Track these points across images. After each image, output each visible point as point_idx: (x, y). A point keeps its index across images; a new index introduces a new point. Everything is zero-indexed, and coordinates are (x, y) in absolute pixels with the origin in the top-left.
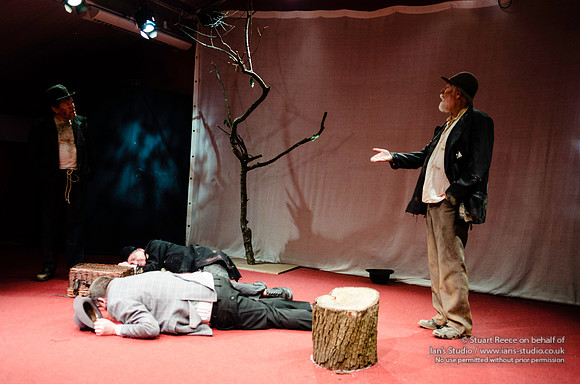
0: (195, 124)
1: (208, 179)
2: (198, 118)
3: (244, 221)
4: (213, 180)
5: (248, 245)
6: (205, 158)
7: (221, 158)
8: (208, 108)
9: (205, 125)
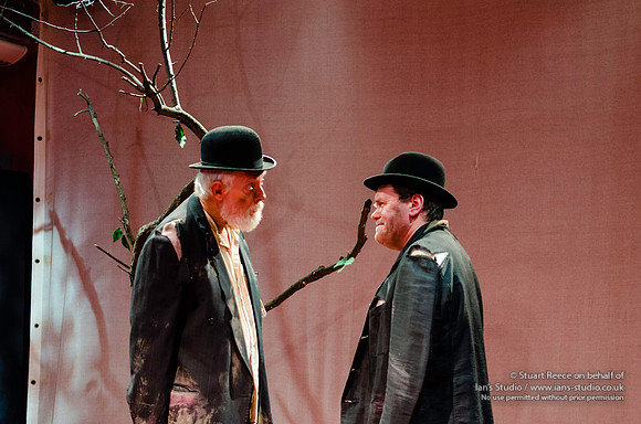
0: (40, 244)
1: (78, 380)
2: (47, 228)
4: (91, 385)
6: (68, 327)
7: (108, 325)
8: (72, 199)
9: (66, 244)
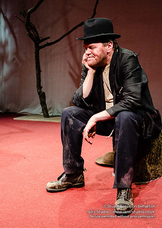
1: (10, 58)
3: (39, 86)
4: (14, 59)
5: (43, 103)
6: (6, 43)
9: (5, 18)
